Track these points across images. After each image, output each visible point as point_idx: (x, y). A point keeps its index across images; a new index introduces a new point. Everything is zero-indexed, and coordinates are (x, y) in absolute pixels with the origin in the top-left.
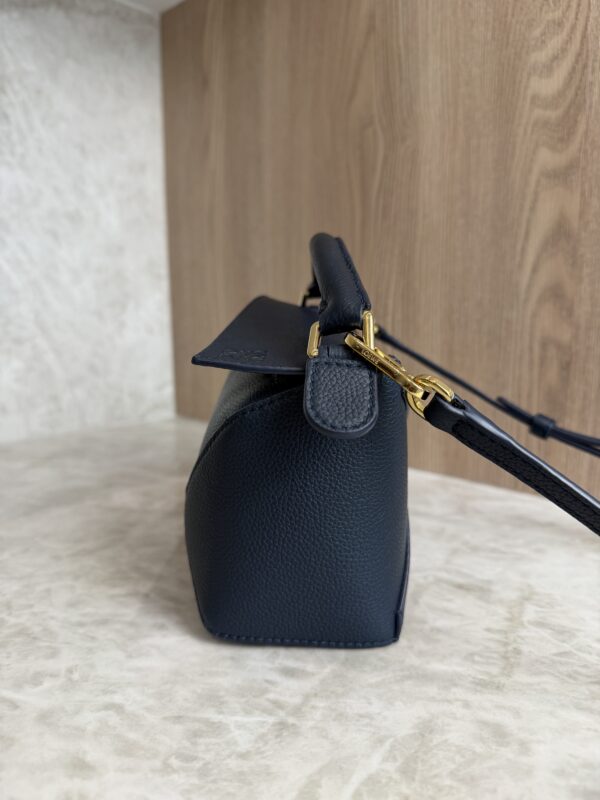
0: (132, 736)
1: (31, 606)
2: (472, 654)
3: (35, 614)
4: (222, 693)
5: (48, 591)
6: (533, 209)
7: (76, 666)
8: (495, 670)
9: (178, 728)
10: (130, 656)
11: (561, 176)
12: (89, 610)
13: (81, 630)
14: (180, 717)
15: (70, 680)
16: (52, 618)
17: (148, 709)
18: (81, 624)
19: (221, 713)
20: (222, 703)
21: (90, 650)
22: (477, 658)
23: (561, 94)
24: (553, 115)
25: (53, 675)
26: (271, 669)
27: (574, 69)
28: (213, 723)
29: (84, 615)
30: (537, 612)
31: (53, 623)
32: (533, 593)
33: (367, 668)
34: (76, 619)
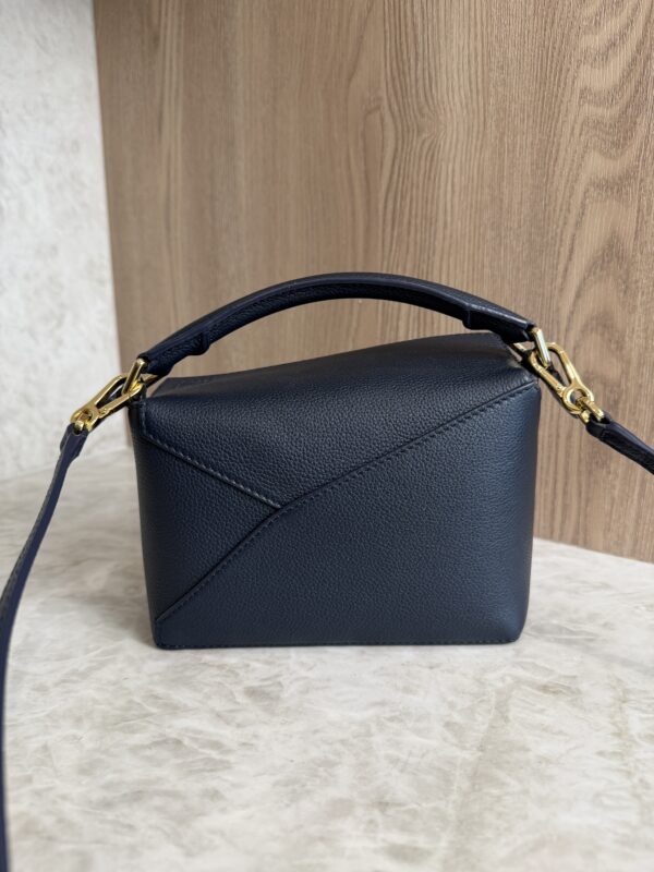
1: (29, 780)
2: (598, 795)
3: (38, 793)
5: (45, 748)
6: (578, 224)
8: (634, 818)
10: (189, 854)
11: (614, 187)
12: (110, 777)
13: (110, 816)
16: (64, 797)
18: (108, 805)
21: (133, 850)
22: (607, 801)
23: (618, 88)
24: (607, 113)
27: (634, 60)
29: (108, 786)
30: (642, 719)
31: (67, 807)
32: (626, 691)
33: (489, 834)
34: (97, 795)
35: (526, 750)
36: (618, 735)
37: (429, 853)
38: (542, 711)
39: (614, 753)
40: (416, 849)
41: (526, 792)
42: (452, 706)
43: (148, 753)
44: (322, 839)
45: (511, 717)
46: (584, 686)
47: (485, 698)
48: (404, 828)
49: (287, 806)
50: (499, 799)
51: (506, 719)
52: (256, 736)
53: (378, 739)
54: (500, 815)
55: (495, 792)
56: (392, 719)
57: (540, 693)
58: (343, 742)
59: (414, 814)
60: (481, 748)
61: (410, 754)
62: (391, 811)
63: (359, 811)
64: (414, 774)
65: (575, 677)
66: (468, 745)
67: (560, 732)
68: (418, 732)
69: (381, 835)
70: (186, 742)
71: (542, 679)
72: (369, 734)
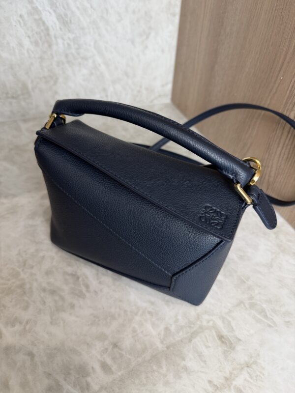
0: (30, 377)
1: (33, 267)
3: (32, 274)
4: (72, 367)
5: (43, 257)
7: (31, 320)
9: (46, 382)
12: (52, 280)
13: (42, 295)
14: (50, 374)
15: (25, 328)
16: (36, 280)
17: (42, 363)
18: (44, 290)
19: (65, 380)
20: (69, 374)
21: (40, 311)
25: (21, 323)
26: (98, 360)
28: (59, 385)
29: (48, 283)
30: (245, 380)
31: (35, 284)
32: (255, 362)
33: (137, 381)
34: (44, 285)
35: (184, 359)
36: (226, 379)
37: (112, 373)
38: (207, 347)
39: (216, 386)
40: (110, 369)
41: (165, 376)
42: (177, 321)
43: (68, 277)
44: (88, 344)
45: (193, 341)
46: (239, 348)
47: (192, 326)
48: (114, 359)
49: (89, 325)
50: (153, 371)
51: (190, 341)
52: (101, 290)
53: (137, 318)
54: (147, 377)
55: (155, 368)
56: (150, 313)
57: (216, 338)
58: (125, 311)
59: (121, 356)
60: (168, 347)
61: (142, 332)
62: (115, 350)
63: (106, 342)
64: (136, 341)
65: (240, 340)
66: (165, 342)
67: (205, 362)
68: (153, 324)
69: (105, 356)
70: (80, 279)
71: (225, 332)
72: (136, 314)
